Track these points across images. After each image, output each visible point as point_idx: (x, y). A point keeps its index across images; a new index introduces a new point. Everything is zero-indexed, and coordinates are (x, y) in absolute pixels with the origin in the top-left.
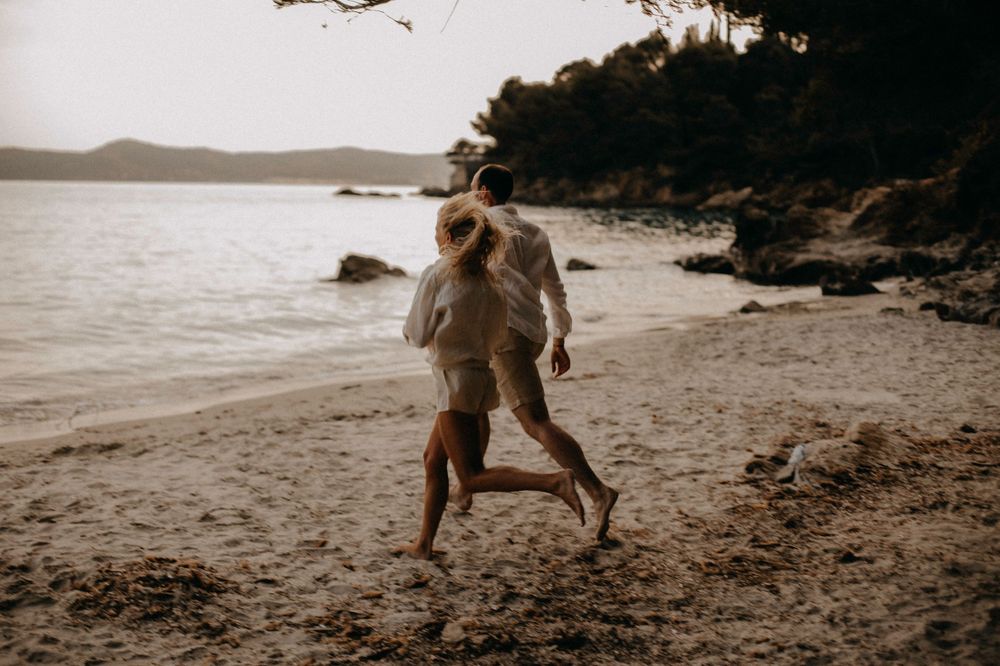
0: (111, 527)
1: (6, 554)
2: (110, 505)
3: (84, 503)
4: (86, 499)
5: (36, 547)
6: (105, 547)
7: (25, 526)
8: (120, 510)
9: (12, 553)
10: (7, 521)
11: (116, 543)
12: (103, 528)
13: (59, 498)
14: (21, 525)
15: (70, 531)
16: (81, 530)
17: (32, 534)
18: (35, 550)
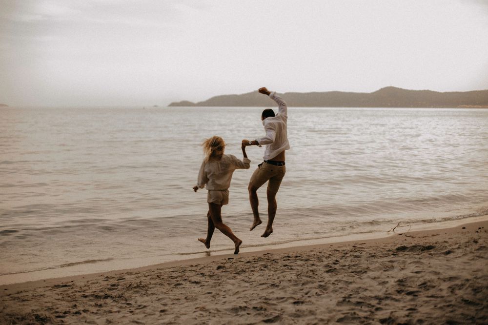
0: (450, 301)
1: (393, 314)
2: (445, 286)
3: (429, 284)
4: (429, 281)
5: (411, 311)
6: (451, 315)
7: (398, 297)
8: (452, 290)
9: (396, 314)
10: (388, 292)
11: (457, 313)
12: (446, 302)
13: (412, 279)
14: (396, 295)
15: (427, 302)
16: (433, 302)
17: (405, 302)
18: (410, 313)
